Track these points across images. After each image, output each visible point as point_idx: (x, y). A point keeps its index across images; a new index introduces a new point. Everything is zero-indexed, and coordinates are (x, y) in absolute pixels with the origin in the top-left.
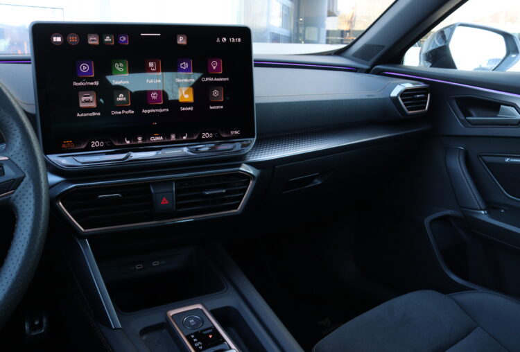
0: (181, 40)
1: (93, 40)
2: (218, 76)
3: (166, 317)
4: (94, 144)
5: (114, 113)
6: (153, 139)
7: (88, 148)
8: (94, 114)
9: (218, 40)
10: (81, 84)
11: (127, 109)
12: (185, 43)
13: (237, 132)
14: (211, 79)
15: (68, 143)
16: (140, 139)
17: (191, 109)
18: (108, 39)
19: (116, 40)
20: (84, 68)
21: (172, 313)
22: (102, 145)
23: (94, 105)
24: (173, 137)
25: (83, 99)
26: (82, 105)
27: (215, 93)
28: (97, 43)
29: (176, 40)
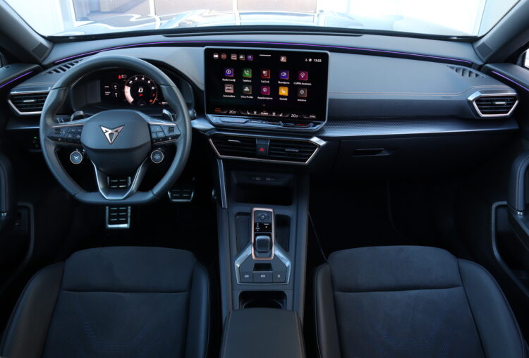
0: (283, 59)
1: (234, 57)
2: (305, 82)
3: (252, 210)
4: (231, 112)
5: (242, 97)
6: (262, 114)
7: (228, 114)
8: (232, 96)
9: (306, 60)
10: (227, 80)
11: (249, 95)
12: (285, 61)
13: (314, 117)
14: (299, 83)
15: (218, 110)
16: (255, 112)
17: (286, 99)
18: (241, 57)
19: (246, 57)
20: (228, 72)
21: (255, 209)
22: (235, 112)
23: (232, 91)
24: (274, 114)
25: (227, 88)
26: (226, 91)
27: (302, 92)
28: (236, 59)
29: (280, 59)
